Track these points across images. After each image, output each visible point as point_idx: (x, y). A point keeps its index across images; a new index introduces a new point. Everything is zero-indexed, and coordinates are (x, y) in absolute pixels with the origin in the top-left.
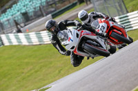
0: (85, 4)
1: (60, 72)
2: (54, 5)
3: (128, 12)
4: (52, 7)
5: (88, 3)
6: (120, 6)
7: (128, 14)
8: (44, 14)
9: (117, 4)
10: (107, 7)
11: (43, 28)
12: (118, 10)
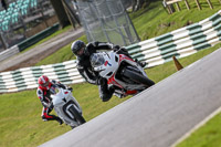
0: (71, 27)
1: (32, 137)
2: (21, 30)
3: (140, 40)
4: (20, 33)
5: (77, 25)
6: (127, 30)
7: (140, 44)
8: (7, 45)
9: (122, 28)
10: (107, 33)
11: (5, 68)
12: (124, 37)
